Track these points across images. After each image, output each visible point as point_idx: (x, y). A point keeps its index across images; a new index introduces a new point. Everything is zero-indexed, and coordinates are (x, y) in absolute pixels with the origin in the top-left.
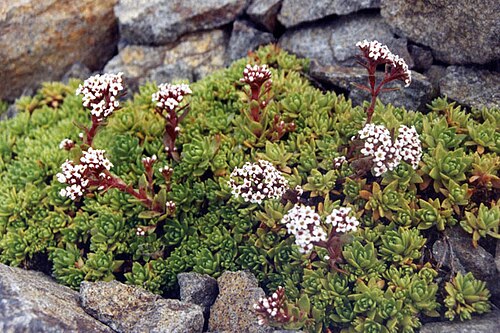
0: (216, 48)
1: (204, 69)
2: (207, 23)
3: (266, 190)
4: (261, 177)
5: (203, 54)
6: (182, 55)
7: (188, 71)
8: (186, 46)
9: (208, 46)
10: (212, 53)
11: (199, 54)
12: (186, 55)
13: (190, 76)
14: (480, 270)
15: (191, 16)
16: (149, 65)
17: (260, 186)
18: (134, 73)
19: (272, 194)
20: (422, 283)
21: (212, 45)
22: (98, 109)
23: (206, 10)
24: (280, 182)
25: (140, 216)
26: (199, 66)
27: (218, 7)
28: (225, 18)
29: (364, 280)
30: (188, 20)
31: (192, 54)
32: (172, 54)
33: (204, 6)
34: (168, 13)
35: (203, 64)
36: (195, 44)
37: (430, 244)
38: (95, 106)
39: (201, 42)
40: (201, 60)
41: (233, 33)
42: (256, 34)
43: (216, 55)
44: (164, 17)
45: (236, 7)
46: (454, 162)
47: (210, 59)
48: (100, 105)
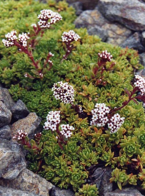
0: (123, 36)
1: (112, 40)
2: (128, 25)
3: (62, 97)
4: (65, 91)
5: (117, 34)
6: (110, 28)
7: (105, 36)
8: (114, 27)
9: (122, 33)
10: (120, 37)
11: (116, 33)
12: (111, 30)
13: (105, 38)
14: (103, 191)
15: (124, 17)
16: (97, 23)
17: (61, 94)
18: (90, 21)
19: (63, 100)
20: (79, 176)
21: (123, 34)
22: (41, 23)
23: (131, 19)
24: (70, 99)
25: (32, 70)
26: (111, 38)
27: (136, 22)
28: (135, 28)
29: (65, 156)
30: (122, 18)
31: (114, 31)
32: (107, 26)
33: (132, 17)
34: (118, 9)
35: (113, 38)
36: (118, 28)
37: (97, 166)
38: (41, 21)
39: (121, 30)
40: (114, 36)
41: (132, 36)
42: (138, 43)
43: (121, 38)
44: (115, 10)
45: (142, 27)
46: (132, 148)
47: (117, 38)
48: (43, 22)
